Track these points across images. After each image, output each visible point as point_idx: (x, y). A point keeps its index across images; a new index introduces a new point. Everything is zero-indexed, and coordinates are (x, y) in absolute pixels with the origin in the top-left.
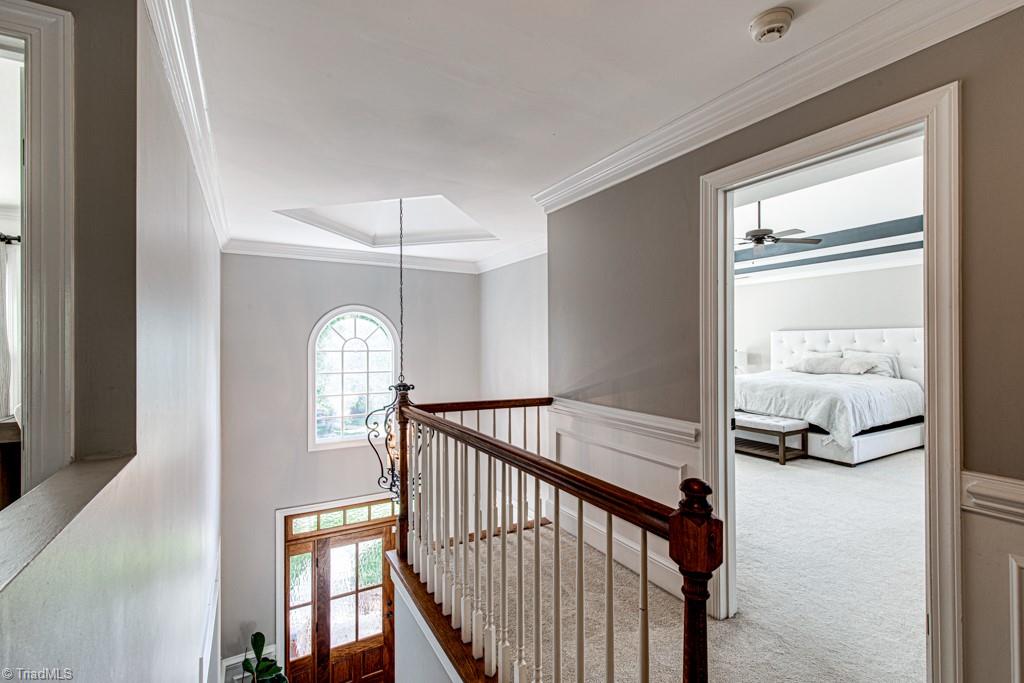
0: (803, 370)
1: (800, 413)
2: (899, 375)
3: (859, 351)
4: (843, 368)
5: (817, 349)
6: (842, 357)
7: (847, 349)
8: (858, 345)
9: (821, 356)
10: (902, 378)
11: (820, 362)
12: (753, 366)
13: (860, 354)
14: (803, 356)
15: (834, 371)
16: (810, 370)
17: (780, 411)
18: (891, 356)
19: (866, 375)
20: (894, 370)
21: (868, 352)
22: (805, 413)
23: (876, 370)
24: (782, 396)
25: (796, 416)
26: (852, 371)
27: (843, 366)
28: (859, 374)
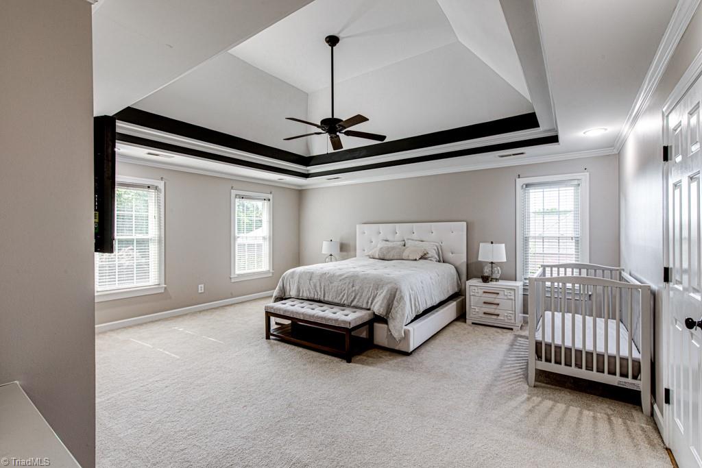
0: (377, 257)
1: (367, 303)
2: (441, 259)
3: (416, 240)
4: (405, 255)
5: (388, 238)
6: (404, 245)
7: (408, 239)
8: (415, 236)
9: (390, 244)
10: (444, 262)
11: (389, 249)
12: (344, 253)
13: (417, 242)
14: (378, 246)
15: (399, 258)
16: (382, 257)
17: (352, 301)
18: (437, 244)
19: (421, 261)
20: (439, 256)
21: (422, 241)
22: (371, 304)
23: (428, 256)
24: (353, 286)
25: (364, 306)
26: (411, 258)
27: (404, 254)
28: (416, 260)
